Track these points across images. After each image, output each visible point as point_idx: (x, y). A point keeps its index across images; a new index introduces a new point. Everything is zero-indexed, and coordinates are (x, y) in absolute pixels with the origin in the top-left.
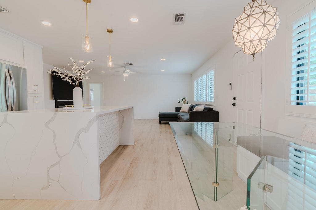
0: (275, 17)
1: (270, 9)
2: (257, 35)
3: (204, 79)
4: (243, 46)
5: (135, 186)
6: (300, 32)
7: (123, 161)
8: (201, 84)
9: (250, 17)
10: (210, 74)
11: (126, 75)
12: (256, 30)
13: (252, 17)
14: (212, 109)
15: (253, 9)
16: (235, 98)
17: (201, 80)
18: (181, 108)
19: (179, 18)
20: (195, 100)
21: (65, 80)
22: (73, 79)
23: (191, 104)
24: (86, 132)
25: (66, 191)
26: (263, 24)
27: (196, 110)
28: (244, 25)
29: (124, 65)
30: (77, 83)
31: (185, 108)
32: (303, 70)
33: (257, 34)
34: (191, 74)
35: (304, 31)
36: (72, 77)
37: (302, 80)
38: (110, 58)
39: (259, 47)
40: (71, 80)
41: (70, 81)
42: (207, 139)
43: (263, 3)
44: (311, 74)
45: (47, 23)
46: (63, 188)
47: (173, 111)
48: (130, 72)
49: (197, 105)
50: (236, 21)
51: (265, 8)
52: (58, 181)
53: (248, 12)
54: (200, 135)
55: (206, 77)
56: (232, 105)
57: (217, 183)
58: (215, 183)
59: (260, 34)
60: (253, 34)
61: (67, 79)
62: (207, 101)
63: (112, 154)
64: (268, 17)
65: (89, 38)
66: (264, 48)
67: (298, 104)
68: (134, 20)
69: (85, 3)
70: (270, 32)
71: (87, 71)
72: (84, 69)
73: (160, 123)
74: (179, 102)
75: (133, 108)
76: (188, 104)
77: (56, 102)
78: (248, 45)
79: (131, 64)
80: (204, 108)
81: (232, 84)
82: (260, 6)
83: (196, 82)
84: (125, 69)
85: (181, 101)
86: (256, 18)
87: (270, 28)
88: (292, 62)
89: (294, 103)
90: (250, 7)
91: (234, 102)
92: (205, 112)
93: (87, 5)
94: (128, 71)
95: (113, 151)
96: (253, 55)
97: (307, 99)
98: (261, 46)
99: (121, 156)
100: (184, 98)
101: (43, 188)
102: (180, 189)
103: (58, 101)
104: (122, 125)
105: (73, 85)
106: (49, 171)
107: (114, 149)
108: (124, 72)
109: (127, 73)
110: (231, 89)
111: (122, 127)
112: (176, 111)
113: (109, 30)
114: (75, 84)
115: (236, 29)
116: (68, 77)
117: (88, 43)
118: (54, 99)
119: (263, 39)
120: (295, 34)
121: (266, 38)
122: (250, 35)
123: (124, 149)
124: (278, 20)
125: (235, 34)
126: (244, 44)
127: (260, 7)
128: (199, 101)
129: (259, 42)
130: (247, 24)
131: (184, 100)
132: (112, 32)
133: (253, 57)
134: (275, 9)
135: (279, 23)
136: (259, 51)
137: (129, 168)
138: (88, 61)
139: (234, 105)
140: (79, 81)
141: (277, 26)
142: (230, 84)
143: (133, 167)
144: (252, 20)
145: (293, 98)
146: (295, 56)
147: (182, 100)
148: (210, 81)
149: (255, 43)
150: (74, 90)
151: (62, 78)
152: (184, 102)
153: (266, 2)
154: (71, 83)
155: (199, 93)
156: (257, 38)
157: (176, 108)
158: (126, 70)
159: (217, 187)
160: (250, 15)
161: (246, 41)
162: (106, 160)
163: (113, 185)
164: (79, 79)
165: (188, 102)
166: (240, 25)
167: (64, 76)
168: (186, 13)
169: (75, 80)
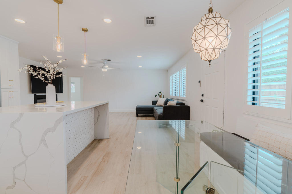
0: (226, 29)
1: (222, 21)
2: (210, 45)
3: (177, 75)
4: (200, 53)
5: (103, 182)
6: (256, 39)
7: (96, 156)
8: (175, 80)
9: (205, 27)
10: (183, 71)
11: (104, 70)
12: (210, 39)
13: (206, 27)
14: (183, 104)
15: (208, 20)
16: (203, 95)
17: (175, 76)
18: (157, 102)
19: (150, 20)
20: (171, 94)
21: (37, 78)
22: (47, 76)
23: (166, 99)
24: (52, 132)
25: (32, 190)
26: (216, 35)
27: (169, 105)
28: (200, 35)
29: (102, 61)
30: (50, 81)
31: (161, 101)
32: (258, 74)
33: (210, 43)
34: (167, 70)
35: (259, 38)
36: (45, 74)
37: (257, 83)
38: (85, 56)
39: (214, 56)
40: (44, 78)
41: (42, 79)
42: (180, 132)
43: (218, 15)
44: (263, 78)
45: (19, 21)
46: (29, 187)
47: (150, 104)
48: (108, 67)
49: (171, 99)
50: (194, 30)
51: (218, 20)
52: (24, 180)
53: (203, 23)
54: (174, 127)
55: (180, 74)
56: (201, 101)
57: (178, 178)
58: (176, 178)
59: (213, 44)
60: (207, 44)
61: (40, 77)
62: (181, 96)
63: (86, 148)
64: (220, 29)
65: (60, 38)
66: (217, 56)
67: (253, 104)
68: (108, 21)
69: (56, 4)
70: (222, 42)
71: (60, 69)
72: (57, 67)
73: (137, 116)
74: (156, 96)
75: (108, 103)
76: (164, 98)
77: (35, 95)
78: (204, 52)
79: (109, 60)
80: (177, 103)
81: (201, 82)
82: (214, 17)
83: (171, 77)
84: (104, 64)
85: (157, 95)
86: (210, 29)
87: (222, 38)
88: (249, 66)
89: (250, 103)
90: (206, 18)
91: (203, 98)
92: (177, 106)
93: (58, 6)
94: (107, 66)
95: (88, 144)
96: (210, 61)
97: (260, 101)
98: (215, 54)
99: (95, 151)
100: (160, 93)
101: (8, 188)
102: (146, 184)
103: (37, 94)
104: (98, 120)
105: (46, 82)
106: (14, 170)
107: (89, 143)
108: (103, 67)
109: (106, 68)
110: (200, 86)
111: (97, 122)
112: (153, 105)
113: (84, 29)
114: (48, 82)
115: (194, 37)
116: (40, 75)
117: (59, 43)
118: (33, 93)
119: (217, 48)
120: (251, 40)
121: (219, 47)
122: (205, 44)
123: (99, 142)
124: (229, 31)
125: (193, 42)
126: (201, 51)
127: (214, 19)
128: (174, 95)
129: (213, 50)
130: (202, 34)
131: (160, 94)
132: (87, 31)
133: (209, 64)
134: (227, 21)
135: (230, 34)
136: (214, 59)
137: (101, 163)
138: (60, 60)
139: (202, 101)
140: (52, 79)
141: (229, 37)
142: (199, 82)
143: (104, 161)
144: (207, 30)
145: (250, 99)
146: (251, 61)
147: (159, 94)
148: (183, 77)
149: (210, 51)
150: (47, 87)
151: (34, 76)
152: (160, 97)
153: (220, 14)
154: (43, 81)
155: (174, 88)
156: (211, 47)
157: (153, 102)
158: (104, 66)
159: (178, 182)
160: (205, 26)
161: (202, 49)
162: (79, 155)
163: (82, 181)
164: (52, 77)
165: (164, 96)
166: (197, 34)
167: (36, 74)
168: (156, 17)
169: (48, 77)
